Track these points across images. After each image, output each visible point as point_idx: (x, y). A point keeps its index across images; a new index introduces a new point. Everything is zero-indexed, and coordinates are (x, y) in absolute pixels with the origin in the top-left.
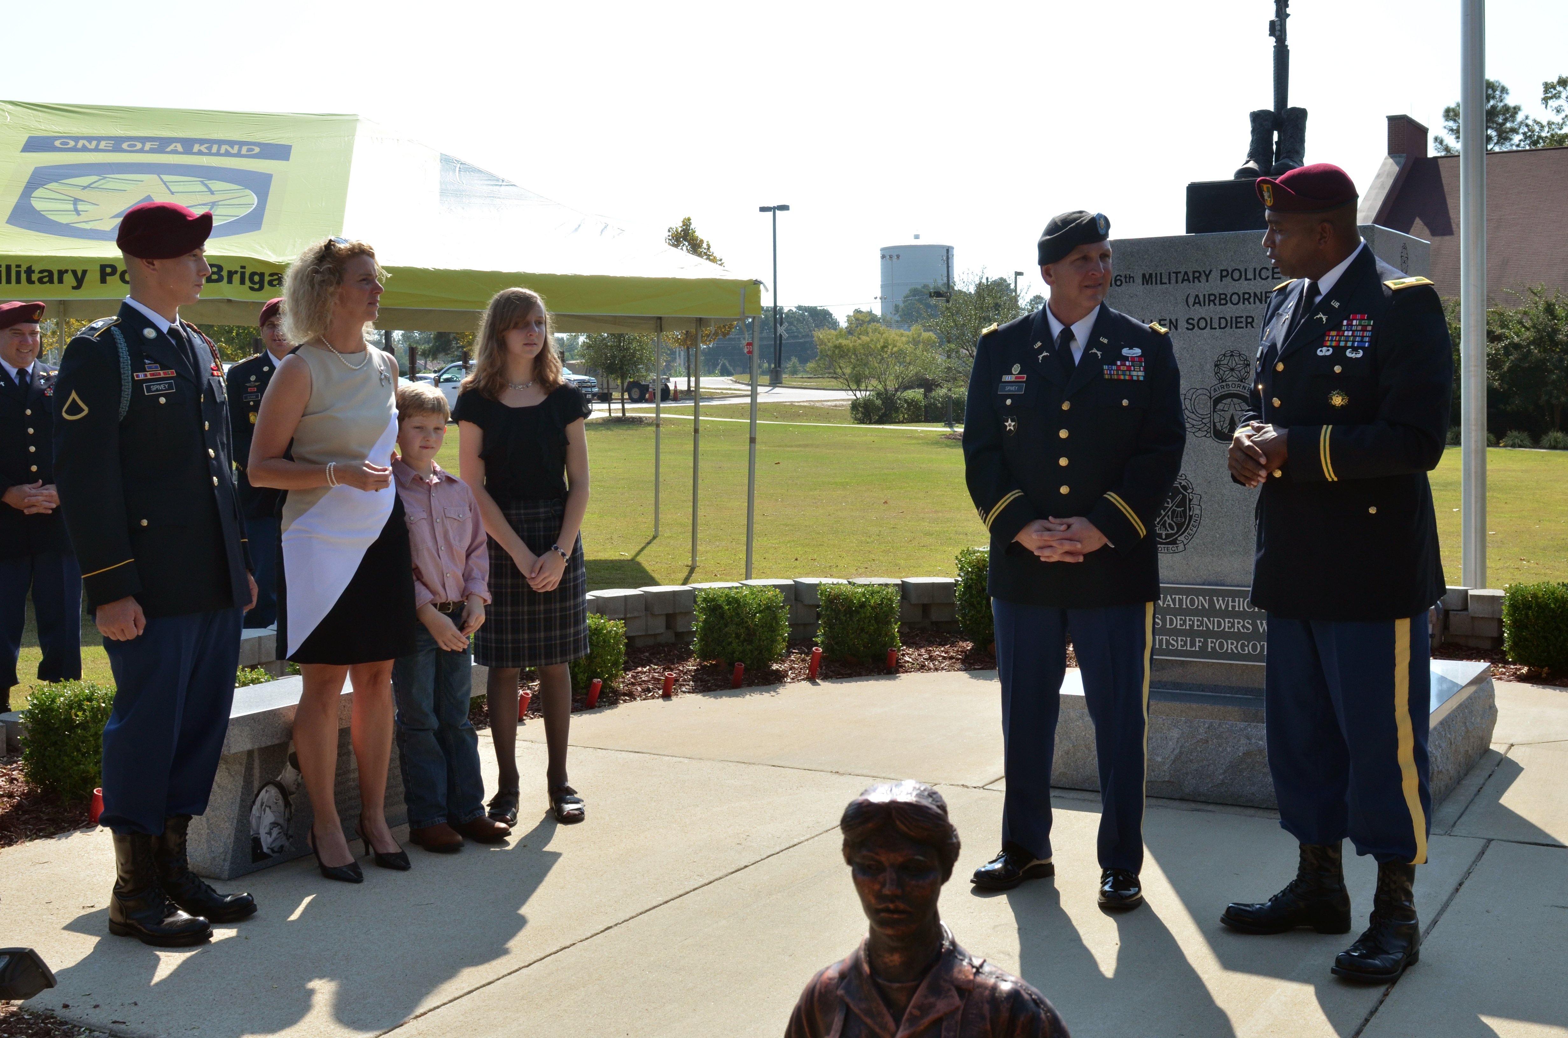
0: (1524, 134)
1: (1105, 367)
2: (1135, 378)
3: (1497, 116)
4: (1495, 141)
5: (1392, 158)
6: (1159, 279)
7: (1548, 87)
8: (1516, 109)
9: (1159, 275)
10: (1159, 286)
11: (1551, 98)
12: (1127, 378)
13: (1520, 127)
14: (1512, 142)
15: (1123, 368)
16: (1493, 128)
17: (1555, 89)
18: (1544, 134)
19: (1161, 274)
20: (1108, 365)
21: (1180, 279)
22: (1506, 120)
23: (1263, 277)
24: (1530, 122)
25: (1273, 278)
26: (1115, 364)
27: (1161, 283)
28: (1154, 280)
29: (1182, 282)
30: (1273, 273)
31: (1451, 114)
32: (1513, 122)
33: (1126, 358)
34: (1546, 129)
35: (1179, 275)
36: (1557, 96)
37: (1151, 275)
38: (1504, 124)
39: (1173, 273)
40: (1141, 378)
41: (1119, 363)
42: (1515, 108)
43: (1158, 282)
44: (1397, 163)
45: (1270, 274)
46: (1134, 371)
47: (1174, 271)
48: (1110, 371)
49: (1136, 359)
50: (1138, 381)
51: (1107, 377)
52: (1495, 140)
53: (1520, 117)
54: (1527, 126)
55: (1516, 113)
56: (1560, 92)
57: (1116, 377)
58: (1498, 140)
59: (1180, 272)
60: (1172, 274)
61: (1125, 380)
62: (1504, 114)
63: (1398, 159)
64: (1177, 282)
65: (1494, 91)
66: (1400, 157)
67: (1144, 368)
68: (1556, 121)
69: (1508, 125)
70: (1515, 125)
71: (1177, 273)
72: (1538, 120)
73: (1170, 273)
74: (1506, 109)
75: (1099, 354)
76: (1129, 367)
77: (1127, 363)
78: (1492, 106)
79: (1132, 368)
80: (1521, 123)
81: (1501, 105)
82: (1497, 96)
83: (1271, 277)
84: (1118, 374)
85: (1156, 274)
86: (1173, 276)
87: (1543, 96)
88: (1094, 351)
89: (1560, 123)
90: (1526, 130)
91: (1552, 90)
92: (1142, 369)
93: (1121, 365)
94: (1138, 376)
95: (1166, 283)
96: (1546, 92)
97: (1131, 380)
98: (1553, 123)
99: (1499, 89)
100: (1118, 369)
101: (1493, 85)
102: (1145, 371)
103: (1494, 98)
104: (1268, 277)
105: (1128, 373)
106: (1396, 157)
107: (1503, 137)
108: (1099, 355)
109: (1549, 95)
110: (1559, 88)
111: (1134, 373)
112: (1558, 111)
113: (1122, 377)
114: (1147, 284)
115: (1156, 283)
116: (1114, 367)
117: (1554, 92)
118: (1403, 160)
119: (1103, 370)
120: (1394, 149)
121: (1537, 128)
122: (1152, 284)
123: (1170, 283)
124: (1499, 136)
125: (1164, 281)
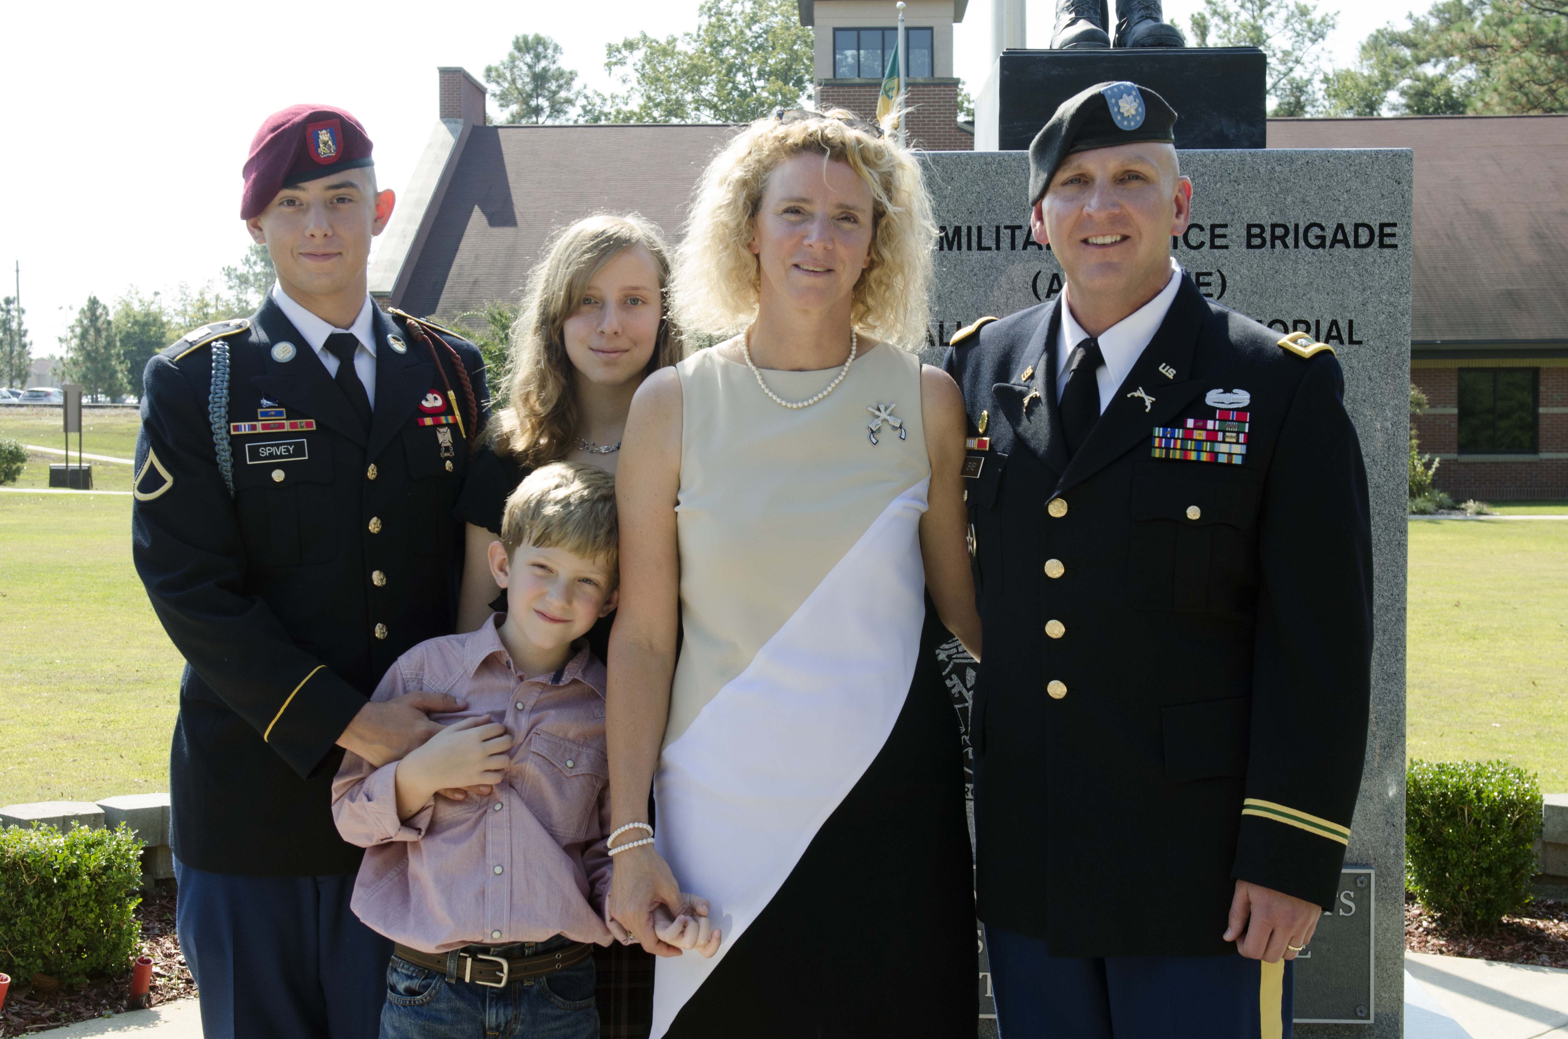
0: (584, 107)
1: (1158, 431)
2: (1223, 459)
3: (549, 81)
4: (548, 113)
5: (445, 123)
6: (974, 238)
7: (612, 50)
8: (572, 75)
9: (974, 231)
10: (975, 253)
11: (616, 64)
12: (1204, 457)
13: (577, 98)
14: (568, 116)
15: (1199, 435)
16: (544, 97)
17: (620, 52)
18: (606, 109)
19: (979, 229)
20: (1165, 426)
21: (1020, 241)
22: (560, 87)
23: (1194, 244)
24: (589, 92)
25: (1213, 246)
26: (1183, 426)
27: (980, 248)
28: (964, 240)
29: (1025, 248)
30: (1213, 236)
31: (493, 74)
32: (569, 90)
33: (1210, 412)
34: (609, 103)
35: (1017, 232)
36: (621, 62)
37: (958, 230)
38: (558, 92)
39: (1006, 227)
40: (1237, 460)
41: (1190, 423)
42: (571, 73)
43: (974, 244)
44: (452, 131)
45: (1206, 237)
46: (1224, 442)
47: (1008, 223)
48: (1168, 440)
49: (1233, 416)
50: (1229, 465)
51: (1157, 453)
52: (547, 111)
53: (576, 85)
54: (586, 97)
55: (572, 79)
56: (625, 58)
57: (1178, 455)
58: (551, 113)
59: (1020, 227)
60: (1002, 230)
61: (1198, 462)
62: (557, 80)
63: (453, 125)
64: (1013, 247)
65: (546, 49)
66: (455, 122)
67: (1248, 436)
68: (620, 95)
69: (563, 94)
70: (571, 95)
71: (1013, 229)
72: (599, 91)
73: (998, 228)
74: (561, 74)
75: (1149, 401)
76: (1214, 432)
77: (1210, 424)
78: (543, 69)
79: (1220, 436)
80: (579, 93)
81: (553, 67)
82: (549, 56)
83: (1208, 244)
84: (1184, 449)
85: (969, 229)
86: (1006, 234)
87: (607, 61)
88: (1140, 393)
89: (625, 97)
90: (585, 102)
91: (617, 54)
92: (1241, 440)
93: (1196, 428)
94: (1230, 454)
95: (989, 249)
96: (610, 54)
97: (1213, 463)
98: (617, 96)
99: (552, 47)
100: (1188, 435)
101: (545, 42)
102: (1247, 442)
103: (545, 57)
104: (1202, 244)
105: (1207, 446)
106: (450, 122)
107: (556, 109)
108: (1148, 403)
109: (614, 60)
110: (625, 53)
111: (1223, 448)
112: (624, 81)
113: (1193, 456)
114: (950, 248)
115: (969, 248)
116: (1179, 433)
117: (620, 56)
118: (460, 128)
119: (1151, 437)
120: (448, 113)
121: (598, 101)
122: (959, 248)
123: (998, 248)
124: (552, 107)
125: (985, 243)
